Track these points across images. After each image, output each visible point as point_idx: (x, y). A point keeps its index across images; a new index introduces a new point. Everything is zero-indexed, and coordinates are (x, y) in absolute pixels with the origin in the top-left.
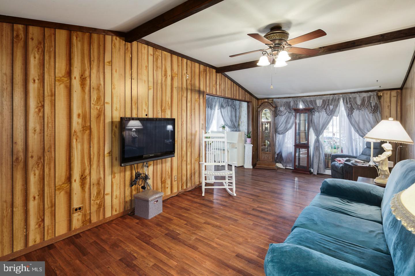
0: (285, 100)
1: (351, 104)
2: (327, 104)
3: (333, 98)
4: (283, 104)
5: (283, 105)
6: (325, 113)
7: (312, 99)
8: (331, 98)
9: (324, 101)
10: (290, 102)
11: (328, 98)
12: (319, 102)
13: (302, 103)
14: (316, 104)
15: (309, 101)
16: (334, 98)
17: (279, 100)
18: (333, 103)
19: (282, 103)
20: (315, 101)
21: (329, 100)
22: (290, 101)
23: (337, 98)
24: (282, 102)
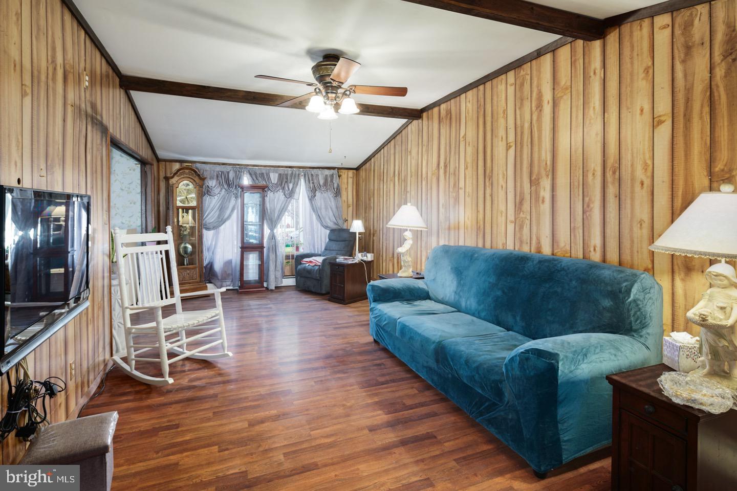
0: (218, 168)
1: (313, 183)
2: (285, 180)
3: (292, 172)
4: (215, 175)
5: (215, 177)
6: (283, 194)
7: (264, 170)
8: (290, 172)
9: (280, 175)
10: (228, 173)
11: (286, 172)
12: (274, 178)
13: (248, 176)
14: (269, 178)
15: (260, 174)
16: (294, 173)
17: (207, 167)
18: (293, 180)
19: (212, 172)
20: (268, 175)
21: (287, 175)
22: (228, 170)
23: (297, 173)
24: (214, 171)
